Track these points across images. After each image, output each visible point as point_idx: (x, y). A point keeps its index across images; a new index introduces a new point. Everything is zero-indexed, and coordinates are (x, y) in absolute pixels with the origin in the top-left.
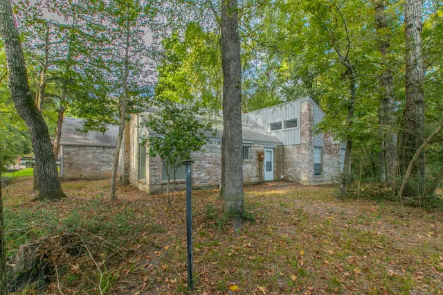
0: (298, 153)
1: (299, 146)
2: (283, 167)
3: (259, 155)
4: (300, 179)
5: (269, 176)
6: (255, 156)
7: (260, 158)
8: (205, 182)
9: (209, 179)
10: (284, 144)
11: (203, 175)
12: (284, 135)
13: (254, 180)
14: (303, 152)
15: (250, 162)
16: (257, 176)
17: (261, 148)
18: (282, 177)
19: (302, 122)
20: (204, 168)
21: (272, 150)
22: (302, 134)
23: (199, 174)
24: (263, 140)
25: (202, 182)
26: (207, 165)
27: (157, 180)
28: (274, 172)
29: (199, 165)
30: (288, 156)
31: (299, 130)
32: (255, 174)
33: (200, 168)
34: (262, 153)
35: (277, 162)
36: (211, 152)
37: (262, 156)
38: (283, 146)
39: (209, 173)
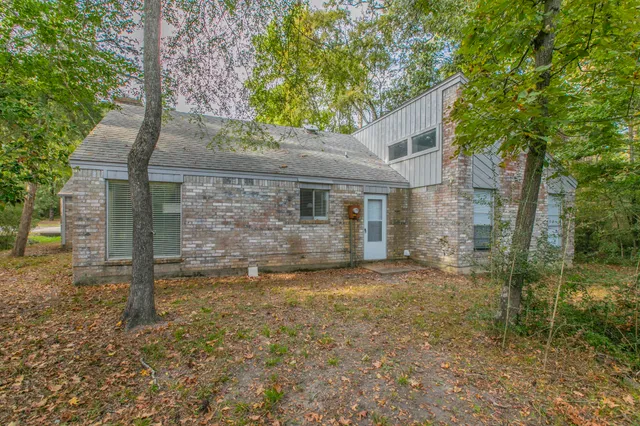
0: (437, 203)
1: (438, 188)
2: (410, 233)
3: (349, 209)
4: (439, 260)
5: (374, 250)
6: (340, 210)
7: (353, 213)
8: (214, 261)
9: (223, 256)
10: (412, 186)
11: (209, 247)
12: (412, 168)
13: (336, 258)
14: (447, 201)
15: (328, 222)
16: (345, 251)
17: (356, 193)
18: (407, 253)
19: (445, 135)
20: (210, 232)
21: (384, 198)
22: (445, 161)
23: (198, 245)
24: (362, 177)
25: (207, 262)
26: (219, 228)
27: (92, 257)
28: (389, 244)
29: (198, 227)
30: (418, 209)
31: (440, 153)
32: (340, 246)
33: (201, 232)
34: (359, 204)
35: (396, 223)
36: (229, 200)
37: (356, 210)
38: (410, 190)
39: (223, 242)
